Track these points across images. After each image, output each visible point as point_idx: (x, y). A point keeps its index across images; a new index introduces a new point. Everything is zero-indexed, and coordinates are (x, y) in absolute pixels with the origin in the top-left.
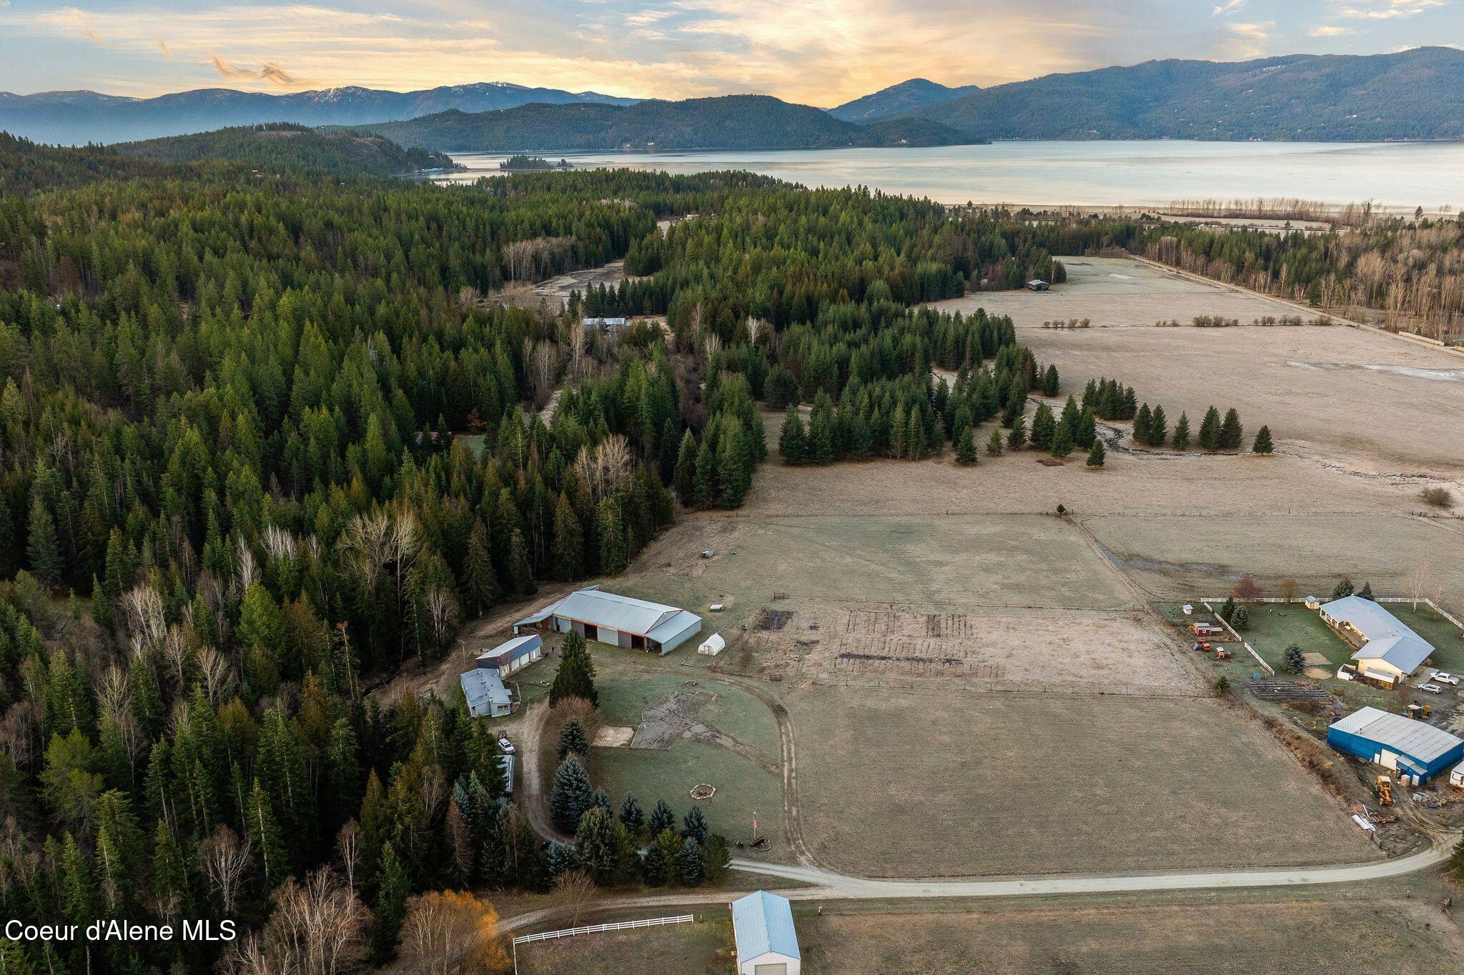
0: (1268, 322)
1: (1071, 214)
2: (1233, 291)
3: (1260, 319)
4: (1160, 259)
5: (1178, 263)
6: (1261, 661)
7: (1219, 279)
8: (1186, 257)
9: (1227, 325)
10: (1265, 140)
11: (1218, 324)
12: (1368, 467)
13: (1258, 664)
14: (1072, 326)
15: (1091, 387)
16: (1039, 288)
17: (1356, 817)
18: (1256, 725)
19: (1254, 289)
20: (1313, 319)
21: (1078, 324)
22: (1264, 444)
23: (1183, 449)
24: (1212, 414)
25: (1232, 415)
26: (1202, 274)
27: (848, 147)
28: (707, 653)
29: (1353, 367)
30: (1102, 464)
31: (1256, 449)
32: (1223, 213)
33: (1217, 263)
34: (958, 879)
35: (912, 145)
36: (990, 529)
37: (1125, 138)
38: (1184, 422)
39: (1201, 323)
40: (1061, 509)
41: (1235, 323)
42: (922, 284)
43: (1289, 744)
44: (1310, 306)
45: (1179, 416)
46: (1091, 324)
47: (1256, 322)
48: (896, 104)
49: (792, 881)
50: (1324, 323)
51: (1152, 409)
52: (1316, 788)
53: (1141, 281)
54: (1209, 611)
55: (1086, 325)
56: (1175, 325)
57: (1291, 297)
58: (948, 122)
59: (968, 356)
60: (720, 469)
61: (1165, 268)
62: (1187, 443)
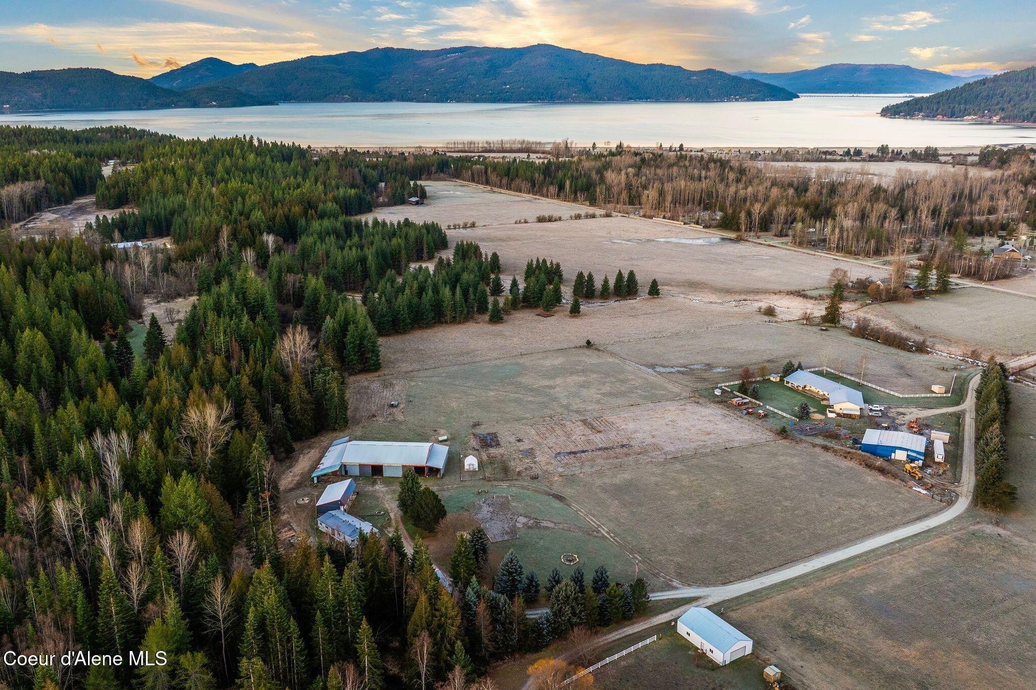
0: (578, 217)
1: (386, 152)
2: (536, 199)
3: (573, 215)
4: (473, 181)
5: (487, 183)
6: (784, 414)
7: (520, 191)
8: (493, 178)
9: (556, 220)
10: (458, 102)
11: (550, 220)
12: (713, 298)
13: (784, 417)
14: (465, 227)
15: (530, 265)
16: (417, 203)
17: (914, 488)
18: (818, 450)
19: (547, 196)
20: (602, 213)
21: (469, 225)
22: (654, 290)
23: (607, 299)
24: (620, 275)
25: (632, 274)
26: (507, 189)
27: (172, 108)
28: (472, 469)
29: (649, 241)
30: (579, 312)
31: (650, 293)
32: (481, 149)
33: (518, 181)
34: (770, 572)
35: (220, 106)
36: (558, 361)
37: (368, 101)
38: (606, 281)
39: (541, 220)
40: (588, 343)
41: (560, 219)
42: (346, 204)
43: (846, 457)
44: (590, 206)
45: (603, 278)
46: (476, 225)
47: (571, 217)
48: (197, 76)
49: (682, 599)
50: (608, 215)
51: (586, 275)
52: (882, 478)
53: (474, 195)
54: (728, 391)
55: (473, 225)
56: (526, 222)
57: (575, 200)
58: (243, 89)
59: (425, 251)
60: (365, 342)
61: (481, 186)
62: (609, 294)
